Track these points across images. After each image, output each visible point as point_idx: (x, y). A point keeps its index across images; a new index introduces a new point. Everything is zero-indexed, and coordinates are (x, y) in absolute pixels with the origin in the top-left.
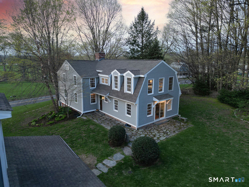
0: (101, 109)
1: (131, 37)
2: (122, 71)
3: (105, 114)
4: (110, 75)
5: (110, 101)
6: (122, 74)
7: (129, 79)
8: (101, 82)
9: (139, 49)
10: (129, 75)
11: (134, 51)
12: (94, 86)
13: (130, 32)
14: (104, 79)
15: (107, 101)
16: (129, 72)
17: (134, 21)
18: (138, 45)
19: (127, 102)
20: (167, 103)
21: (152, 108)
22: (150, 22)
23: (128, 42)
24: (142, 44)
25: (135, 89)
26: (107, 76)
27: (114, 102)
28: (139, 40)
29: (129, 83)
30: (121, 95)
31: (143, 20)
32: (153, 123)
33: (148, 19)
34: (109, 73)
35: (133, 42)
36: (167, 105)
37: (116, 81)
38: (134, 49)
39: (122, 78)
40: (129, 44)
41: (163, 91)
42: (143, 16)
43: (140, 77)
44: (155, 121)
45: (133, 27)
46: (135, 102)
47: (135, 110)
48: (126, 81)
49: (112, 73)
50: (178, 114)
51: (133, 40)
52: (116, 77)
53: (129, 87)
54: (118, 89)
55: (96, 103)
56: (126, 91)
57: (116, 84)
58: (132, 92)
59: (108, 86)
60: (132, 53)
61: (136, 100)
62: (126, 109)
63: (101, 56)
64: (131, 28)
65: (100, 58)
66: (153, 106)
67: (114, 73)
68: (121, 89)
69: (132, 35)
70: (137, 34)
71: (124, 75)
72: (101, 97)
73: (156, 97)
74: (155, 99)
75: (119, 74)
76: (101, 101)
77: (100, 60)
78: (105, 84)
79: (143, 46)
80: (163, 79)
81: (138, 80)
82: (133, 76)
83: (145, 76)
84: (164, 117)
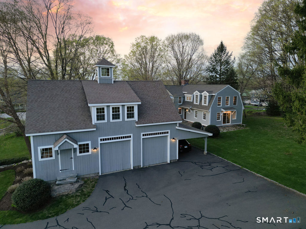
0: (185, 118)
1: (211, 65)
2: (201, 92)
3: (188, 122)
4: (193, 95)
5: (192, 112)
6: (201, 94)
7: (205, 97)
8: (186, 100)
9: (218, 76)
10: (206, 94)
11: (213, 77)
12: (181, 103)
13: (210, 62)
14: (188, 97)
15: (189, 112)
16: (205, 92)
17: (214, 53)
18: (216, 72)
19: (203, 111)
20: (232, 114)
21: (221, 116)
22: (228, 53)
23: (208, 70)
24: (221, 72)
25: (209, 102)
26: (191, 95)
27: (195, 112)
28: (218, 68)
29: (205, 99)
30: (200, 107)
31: (222, 51)
32: (221, 126)
33: (227, 51)
34: (192, 93)
35: (212, 70)
36: (232, 115)
37: (197, 98)
38: (212, 76)
39: (201, 96)
40: (208, 71)
41: (229, 105)
42: (222, 48)
43: (212, 95)
44: (223, 125)
45: (213, 57)
46: (209, 110)
47: (209, 116)
48: (204, 97)
49: (194, 93)
50: (241, 123)
51: (213, 68)
52: (197, 96)
53: (205, 101)
54: (198, 103)
55: (182, 114)
56: (203, 104)
57: (197, 100)
58: (207, 105)
59: (191, 102)
60: (211, 79)
61: (209, 109)
62: (203, 116)
63: (186, 82)
64: (211, 58)
65: (185, 83)
66: (221, 114)
67: (195, 93)
68: (200, 103)
69: (212, 64)
70: (216, 63)
71: (202, 94)
72: (185, 110)
73: (223, 109)
74: (222, 110)
75: (199, 94)
76: (185, 113)
77: (185, 85)
78: (189, 101)
79: (221, 73)
80: (229, 97)
81: (211, 97)
82: (208, 94)
83: (216, 94)
84: (230, 124)
